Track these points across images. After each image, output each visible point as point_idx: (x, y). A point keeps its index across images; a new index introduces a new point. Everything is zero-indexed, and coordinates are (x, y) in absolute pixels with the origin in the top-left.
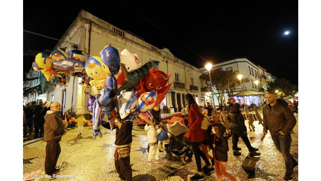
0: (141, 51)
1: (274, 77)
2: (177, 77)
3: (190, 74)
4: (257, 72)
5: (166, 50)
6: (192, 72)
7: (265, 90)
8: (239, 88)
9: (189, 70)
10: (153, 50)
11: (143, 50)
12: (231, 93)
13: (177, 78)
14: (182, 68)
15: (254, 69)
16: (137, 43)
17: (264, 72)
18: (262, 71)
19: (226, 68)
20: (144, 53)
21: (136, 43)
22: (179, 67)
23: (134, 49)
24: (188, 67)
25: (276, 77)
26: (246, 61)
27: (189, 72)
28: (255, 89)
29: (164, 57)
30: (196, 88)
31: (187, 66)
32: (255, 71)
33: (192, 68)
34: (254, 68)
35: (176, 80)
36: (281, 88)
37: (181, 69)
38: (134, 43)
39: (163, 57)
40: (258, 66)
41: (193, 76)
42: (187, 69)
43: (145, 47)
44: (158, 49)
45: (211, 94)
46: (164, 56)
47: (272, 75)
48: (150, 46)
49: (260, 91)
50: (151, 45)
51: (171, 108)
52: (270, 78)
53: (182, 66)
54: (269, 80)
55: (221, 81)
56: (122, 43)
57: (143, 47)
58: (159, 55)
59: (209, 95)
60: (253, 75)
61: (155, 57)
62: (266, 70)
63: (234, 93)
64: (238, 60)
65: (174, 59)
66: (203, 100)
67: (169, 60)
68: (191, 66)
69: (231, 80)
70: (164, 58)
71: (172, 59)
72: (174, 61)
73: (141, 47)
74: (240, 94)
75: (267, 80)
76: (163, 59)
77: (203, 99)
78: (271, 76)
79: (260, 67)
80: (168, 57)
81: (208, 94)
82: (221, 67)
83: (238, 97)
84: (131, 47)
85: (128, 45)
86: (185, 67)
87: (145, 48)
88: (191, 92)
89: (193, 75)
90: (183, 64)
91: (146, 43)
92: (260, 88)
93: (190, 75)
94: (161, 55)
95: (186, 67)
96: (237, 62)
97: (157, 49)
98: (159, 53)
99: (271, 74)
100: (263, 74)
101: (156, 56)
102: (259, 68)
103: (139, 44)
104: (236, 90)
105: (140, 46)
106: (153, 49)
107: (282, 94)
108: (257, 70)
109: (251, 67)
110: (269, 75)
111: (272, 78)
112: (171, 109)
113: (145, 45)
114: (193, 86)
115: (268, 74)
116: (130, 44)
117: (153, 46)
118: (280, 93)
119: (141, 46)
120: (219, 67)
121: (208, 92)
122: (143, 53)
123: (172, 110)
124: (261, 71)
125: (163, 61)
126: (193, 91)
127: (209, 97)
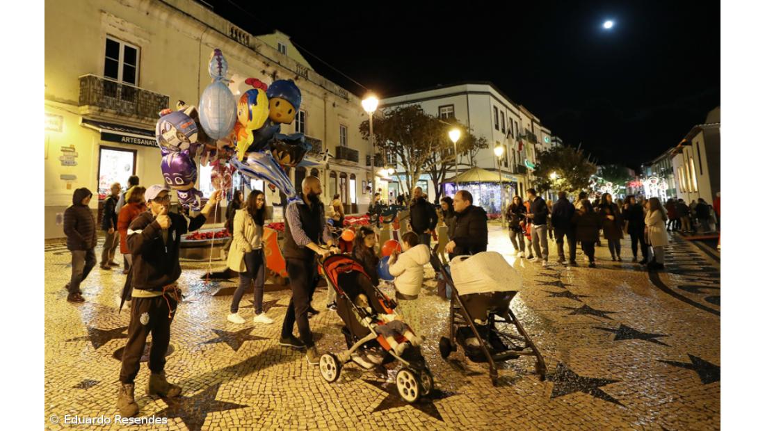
0: (199, 40)
1: (558, 139)
2: (302, 120)
3: (339, 115)
4: (516, 123)
5: (280, 38)
6: (347, 110)
7: (531, 170)
8: (462, 162)
9: (337, 103)
10: (234, 38)
11: (205, 35)
12: (442, 174)
13: (302, 125)
14: (319, 97)
15: (510, 114)
16: (188, 15)
17: (535, 124)
18: (529, 121)
19: (440, 107)
20: (206, 44)
21: (184, 13)
22: (308, 92)
23: (178, 31)
24: (336, 94)
25: (561, 141)
26: (488, 93)
27: (336, 108)
28: (503, 168)
29: (267, 61)
30: (352, 156)
31: (332, 92)
32: (511, 119)
33: (346, 98)
34: (508, 111)
35: (297, 130)
36: (563, 168)
37: (316, 99)
38: (177, 13)
39: (264, 63)
40: (520, 107)
41: (347, 122)
42: (331, 99)
43: (212, 28)
44: (250, 35)
45: (394, 174)
46: (268, 59)
47: (552, 135)
48: (226, 25)
49: (515, 173)
50: (229, 22)
51: (275, 205)
52: (546, 141)
53: (319, 92)
54: (544, 145)
55: (415, 140)
56: (139, 9)
57: (205, 28)
58: (252, 56)
59: (386, 177)
60: (504, 131)
61: (239, 58)
62: (538, 120)
63: (448, 175)
64: (470, 87)
65: (295, 71)
66: (368, 188)
67: (282, 72)
68: (346, 91)
69: (438, 140)
70: (268, 65)
71: (290, 70)
72: (295, 76)
73: (199, 28)
74: (459, 179)
75: (538, 146)
76: (263, 67)
77: (370, 185)
78: (550, 137)
79: (525, 111)
80: (279, 63)
81: (385, 172)
82: (417, 104)
83: (454, 186)
84: (168, 24)
85: (159, 19)
86: (325, 94)
87: (212, 31)
88: (338, 164)
89: (347, 118)
90: (321, 86)
91: (216, 15)
92: (517, 166)
93: (340, 117)
94: (258, 53)
95: (329, 93)
96: (466, 93)
97: (248, 38)
98: (253, 48)
99: (549, 132)
100: (531, 130)
101: (243, 55)
102: (523, 113)
103: (194, 18)
104: (453, 168)
105: (197, 24)
106: (234, 36)
107: (563, 185)
108: (515, 118)
109: (501, 108)
110: (547, 133)
111: (552, 141)
112: (275, 209)
113: (211, 23)
114: (345, 149)
115: (542, 131)
116: (164, 16)
117: (236, 27)
118: (560, 182)
119: (199, 24)
120: (413, 104)
121: (386, 167)
122: (203, 46)
123: (276, 211)
124: (525, 121)
125: (264, 72)
126: (344, 162)
127: (387, 183)
